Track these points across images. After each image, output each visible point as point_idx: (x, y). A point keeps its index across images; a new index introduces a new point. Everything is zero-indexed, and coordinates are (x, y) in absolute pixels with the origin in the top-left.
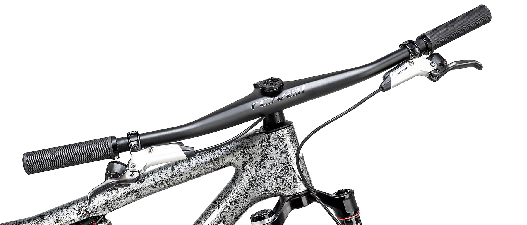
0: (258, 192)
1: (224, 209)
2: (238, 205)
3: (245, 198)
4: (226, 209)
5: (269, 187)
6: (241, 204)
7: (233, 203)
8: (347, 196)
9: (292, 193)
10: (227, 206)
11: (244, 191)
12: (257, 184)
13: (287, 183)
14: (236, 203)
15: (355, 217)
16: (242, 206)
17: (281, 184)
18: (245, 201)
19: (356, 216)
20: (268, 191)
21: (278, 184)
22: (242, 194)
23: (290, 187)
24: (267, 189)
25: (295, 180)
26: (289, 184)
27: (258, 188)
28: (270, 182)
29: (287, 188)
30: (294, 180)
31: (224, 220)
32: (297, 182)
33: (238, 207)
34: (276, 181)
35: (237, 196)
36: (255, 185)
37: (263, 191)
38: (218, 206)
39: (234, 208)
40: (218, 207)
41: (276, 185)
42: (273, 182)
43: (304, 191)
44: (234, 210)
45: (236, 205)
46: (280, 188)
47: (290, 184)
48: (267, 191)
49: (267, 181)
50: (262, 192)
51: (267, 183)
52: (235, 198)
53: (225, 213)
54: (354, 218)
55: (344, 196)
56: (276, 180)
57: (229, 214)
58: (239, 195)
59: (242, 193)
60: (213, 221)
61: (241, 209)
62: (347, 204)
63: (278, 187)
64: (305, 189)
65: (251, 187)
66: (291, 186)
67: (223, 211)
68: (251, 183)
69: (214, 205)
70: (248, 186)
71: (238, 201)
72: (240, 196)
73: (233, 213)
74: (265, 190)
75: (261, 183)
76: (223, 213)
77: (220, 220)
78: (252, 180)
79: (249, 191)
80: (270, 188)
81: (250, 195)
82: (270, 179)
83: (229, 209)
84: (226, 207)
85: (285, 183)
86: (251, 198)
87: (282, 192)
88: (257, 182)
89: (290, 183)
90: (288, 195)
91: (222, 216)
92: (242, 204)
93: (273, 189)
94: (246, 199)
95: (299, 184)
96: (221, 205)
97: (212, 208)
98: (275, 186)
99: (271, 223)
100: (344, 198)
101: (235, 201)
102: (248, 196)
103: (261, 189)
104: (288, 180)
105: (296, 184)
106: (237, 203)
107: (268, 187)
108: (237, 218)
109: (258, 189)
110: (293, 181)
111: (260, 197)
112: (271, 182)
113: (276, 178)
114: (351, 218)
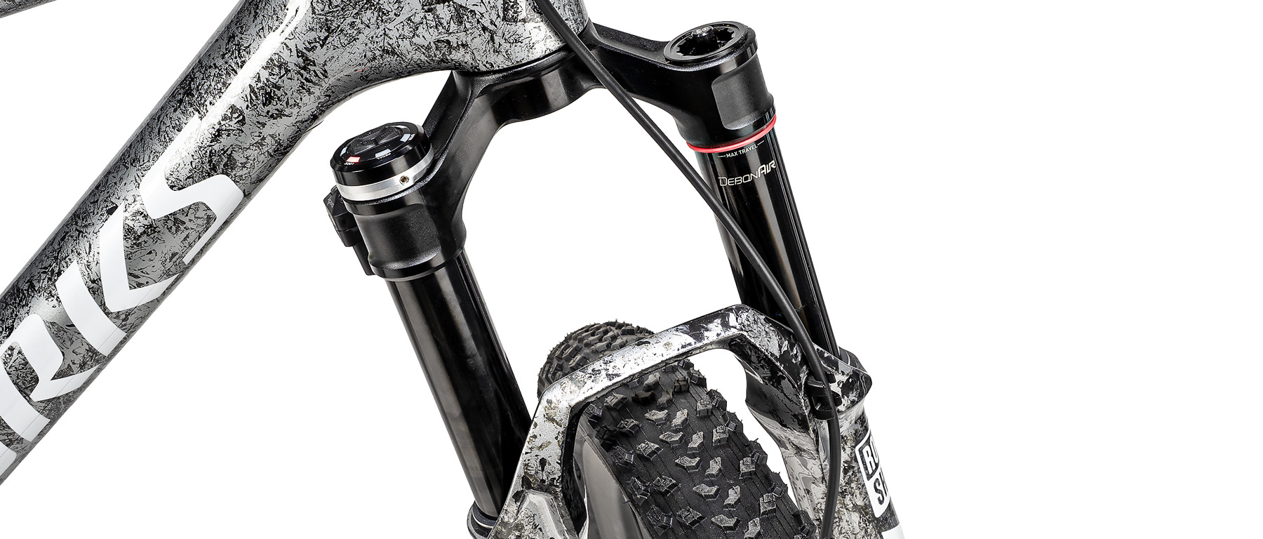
0: (357, 57)
1: (223, 123)
2: (278, 107)
3: (307, 79)
4: (231, 123)
5: (404, 37)
6: (292, 102)
7: (257, 99)
8: (728, 64)
9: (500, 62)
10: (233, 109)
11: (300, 54)
12: (352, 25)
13: (478, 22)
14: (269, 99)
15: (757, 142)
16: (295, 110)
17: (453, 27)
18: (309, 91)
19: (764, 138)
20: (401, 55)
21: (440, 28)
22: (291, 66)
23: (492, 39)
24: (393, 49)
25: (511, 13)
26: (484, 29)
27: (358, 43)
28: (403, 17)
29: (478, 42)
30: (505, 10)
31: (226, 165)
32: (520, 18)
33: (280, 114)
34: (430, 16)
35: (271, 74)
36: (342, 31)
37: (378, 53)
38: (200, 109)
39: (261, 119)
40: (197, 110)
41: (430, 30)
42: (417, 19)
43: (548, 52)
44: (264, 125)
45: (271, 108)
46: (448, 42)
47: (492, 27)
48: (394, 53)
49: (392, 15)
50: (374, 59)
51: (395, 23)
52: (263, 79)
53: (228, 136)
54: (754, 147)
55: (716, 64)
56: (430, 10)
57: (247, 140)
58: (280, 67)
59: (292, 60)
60: (182, 166)
61: (292, 120)
62: (726, 94)
63: (438, 41)
64: (554, 44)
65: (326, 38)
66: (492, 34)
67: (218, 130)
68: (327, 20)
69: (181, 101)
70: (312, 35)
71: (277, 92)
72: (283, 72)
73: (264, 139)
74: (388, 52)
75: (367, 22)
76: (219, 135)
77: (210, 162)
78: (327, 9)
79: (319, 55)
80: (407, 42)
81: (325, 71)
82: (407, 8)
83: (242, 122)
84: (231, 113)
85: (468, 25)
86: (331, 80)
87: (457, 56)
88: (349, 20)
89: (492, 23)
90: (484, 69)
91: (217, 147)
92: (296, 104)
93: (418, 48)
94: (310, 84)
95: (530, 26)
96: (207, 103)
97: (175, 111)
98: (427, 36)
99: (415, 188)
100: (716, 72)
101: (266, 93)
102: (317, 75)
103: (369, 45)
104: (483, 10)
105: (513, 28)
106: (272, 98)
107: (400, 40)
108: (282, 151)
109: (359, 47)
110: (502, 15)
111: (367, 76)
112: (409, 19)
113: (430, 4)
114: (742, 148)
